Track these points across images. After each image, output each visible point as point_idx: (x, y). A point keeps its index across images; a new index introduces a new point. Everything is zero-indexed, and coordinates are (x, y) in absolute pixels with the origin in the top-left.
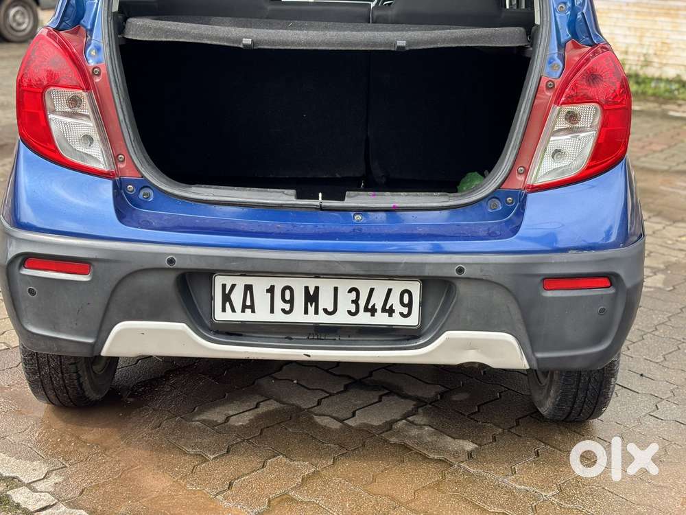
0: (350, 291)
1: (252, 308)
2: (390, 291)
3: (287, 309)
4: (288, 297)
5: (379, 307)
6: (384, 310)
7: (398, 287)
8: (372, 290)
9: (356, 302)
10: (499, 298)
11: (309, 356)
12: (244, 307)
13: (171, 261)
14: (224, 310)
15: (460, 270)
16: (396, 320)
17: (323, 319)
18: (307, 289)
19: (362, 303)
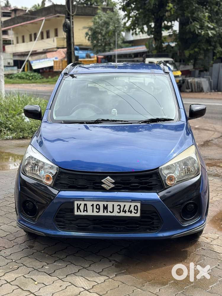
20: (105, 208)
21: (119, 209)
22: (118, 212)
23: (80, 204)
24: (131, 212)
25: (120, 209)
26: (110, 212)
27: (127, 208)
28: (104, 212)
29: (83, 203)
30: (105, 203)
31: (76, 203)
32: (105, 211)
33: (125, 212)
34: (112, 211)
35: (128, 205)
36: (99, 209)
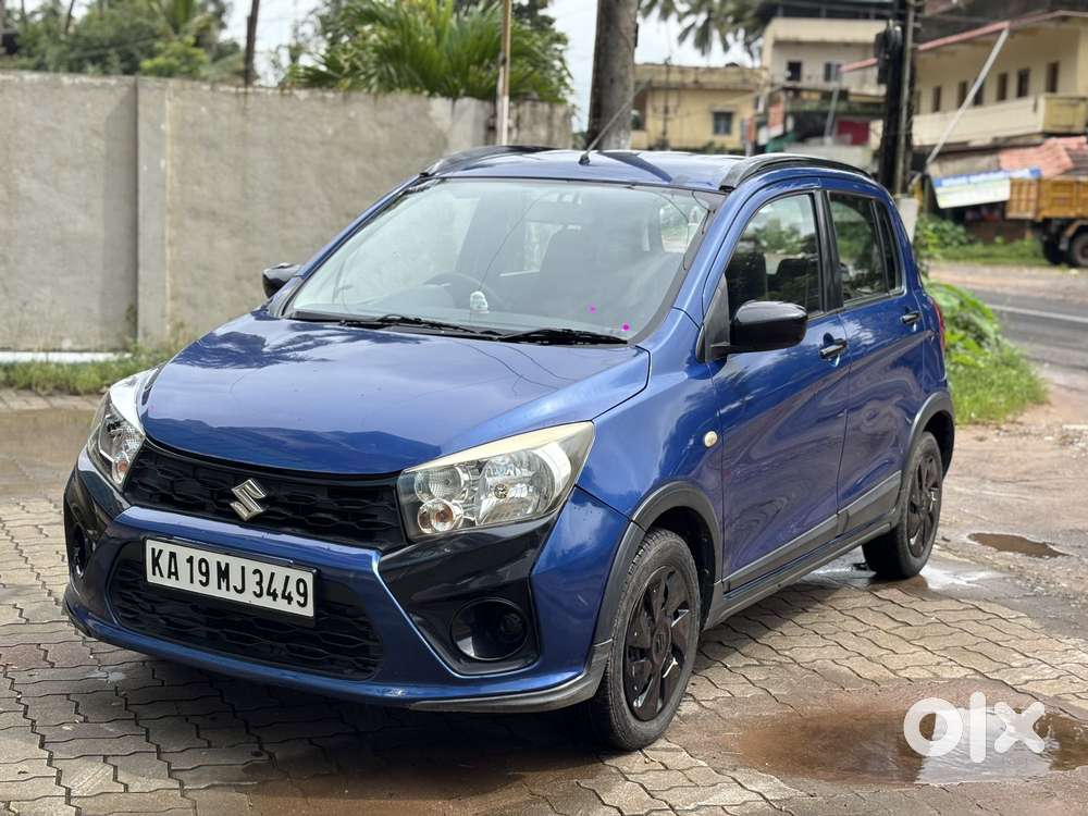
20: (224, 574)
21: (257, 583)
22: (255, 593)
23: (161, 551)
24: (289, 599)
25: (259, 583)
26: (235, 587)
27: (278, 586)
28: (219, 588)
29: (167, 548)
30: (224, 559)
31: (150, 545)
32: (224, 585)
33: (274, 596)
34: (239, 588)
35: (281, 572)
36: (207, 574)
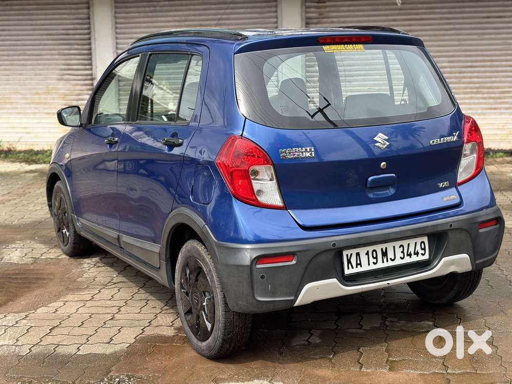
0: (400, 247)
1: (360, 264)
2: (416, 243)
3: (375, 262)
4: (375, 256)
5: (412, 253)
6: (415, 254)
7: (419, 240)
8: (409, 244)
9: (403, 252)
10: (464, 236)
11: (389, 284)
12: (357, 265)
13: (334, 245)
14: (348, 268)
15: (451, 226)
16: (420, 258)
17: (391, 264)
18: (382, 249)
19: (405, 252)
